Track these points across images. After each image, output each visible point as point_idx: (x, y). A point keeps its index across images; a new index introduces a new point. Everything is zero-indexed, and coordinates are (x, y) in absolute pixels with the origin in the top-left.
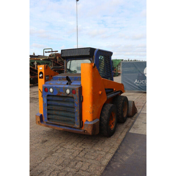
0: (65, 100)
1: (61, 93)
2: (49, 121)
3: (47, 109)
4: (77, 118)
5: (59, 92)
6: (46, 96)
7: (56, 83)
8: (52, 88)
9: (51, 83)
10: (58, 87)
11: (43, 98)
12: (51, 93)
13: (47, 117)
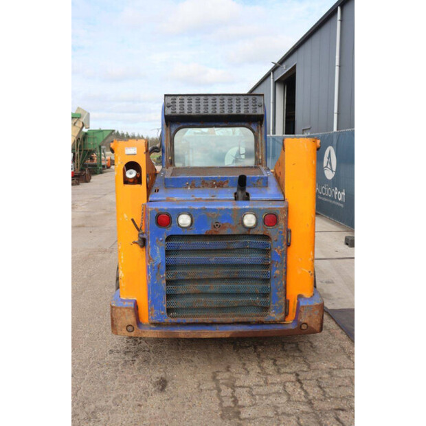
1: (225, 228)
2: (172, 317)
3: (165, 282)
4: (278, 293)
5: (217, 225)
6: (162, 241)
7: (194, 198)
8: (190, 215)
9: (176, 198)
10: (215, 210)
11: (149, 247)
12: (185, 230)
13: (165, 306)
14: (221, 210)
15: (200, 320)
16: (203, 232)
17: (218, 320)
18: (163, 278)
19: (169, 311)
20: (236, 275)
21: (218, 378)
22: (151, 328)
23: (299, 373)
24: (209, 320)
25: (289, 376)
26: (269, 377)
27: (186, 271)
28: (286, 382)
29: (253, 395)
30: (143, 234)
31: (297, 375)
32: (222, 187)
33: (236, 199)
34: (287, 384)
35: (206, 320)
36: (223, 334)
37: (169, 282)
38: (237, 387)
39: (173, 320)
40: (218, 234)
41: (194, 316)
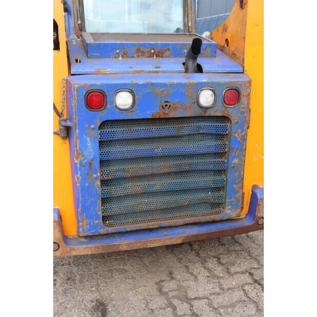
0: (186, 131)
1: (176, 108)
2: (111, 225)
3: (99, 183)
5: (166, 105)
6: (94, 129)
7: (134, 70)
8: (131, 92)
9: (108, 70)
10: (164, 85)
11: (77, 138)
12: (125, 113)
13: (100, 213)
14: (172, 85)
15: (143, 226)
16: (148, 115)
17: (165, 223)
18: (96, 178)
19: (105, 218)
20: (187, 168)
21: (165, 290)
22: (83, 243)
23: (252, 271)
24: (155, 224)
25: (243, 276)
26: (222, 281)
27: (126, 167)
28: (243, 286)
29: (215, 308)
30: (65, 121)
31: (251, 274)
32: (162, 57)
33: (187, 71)
34: (246, 288)
35: (151, 225)
36: (174, 240)
37: (104, 182)
38: (191, 299)
39: (110, 230)
40: (168, 117)
41: (136, 222)
